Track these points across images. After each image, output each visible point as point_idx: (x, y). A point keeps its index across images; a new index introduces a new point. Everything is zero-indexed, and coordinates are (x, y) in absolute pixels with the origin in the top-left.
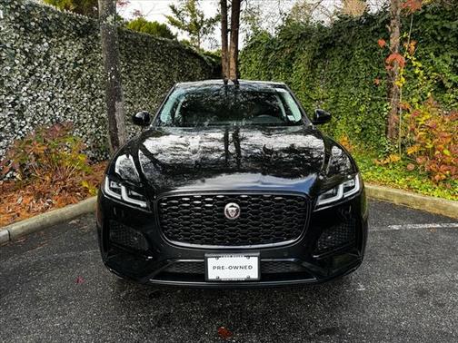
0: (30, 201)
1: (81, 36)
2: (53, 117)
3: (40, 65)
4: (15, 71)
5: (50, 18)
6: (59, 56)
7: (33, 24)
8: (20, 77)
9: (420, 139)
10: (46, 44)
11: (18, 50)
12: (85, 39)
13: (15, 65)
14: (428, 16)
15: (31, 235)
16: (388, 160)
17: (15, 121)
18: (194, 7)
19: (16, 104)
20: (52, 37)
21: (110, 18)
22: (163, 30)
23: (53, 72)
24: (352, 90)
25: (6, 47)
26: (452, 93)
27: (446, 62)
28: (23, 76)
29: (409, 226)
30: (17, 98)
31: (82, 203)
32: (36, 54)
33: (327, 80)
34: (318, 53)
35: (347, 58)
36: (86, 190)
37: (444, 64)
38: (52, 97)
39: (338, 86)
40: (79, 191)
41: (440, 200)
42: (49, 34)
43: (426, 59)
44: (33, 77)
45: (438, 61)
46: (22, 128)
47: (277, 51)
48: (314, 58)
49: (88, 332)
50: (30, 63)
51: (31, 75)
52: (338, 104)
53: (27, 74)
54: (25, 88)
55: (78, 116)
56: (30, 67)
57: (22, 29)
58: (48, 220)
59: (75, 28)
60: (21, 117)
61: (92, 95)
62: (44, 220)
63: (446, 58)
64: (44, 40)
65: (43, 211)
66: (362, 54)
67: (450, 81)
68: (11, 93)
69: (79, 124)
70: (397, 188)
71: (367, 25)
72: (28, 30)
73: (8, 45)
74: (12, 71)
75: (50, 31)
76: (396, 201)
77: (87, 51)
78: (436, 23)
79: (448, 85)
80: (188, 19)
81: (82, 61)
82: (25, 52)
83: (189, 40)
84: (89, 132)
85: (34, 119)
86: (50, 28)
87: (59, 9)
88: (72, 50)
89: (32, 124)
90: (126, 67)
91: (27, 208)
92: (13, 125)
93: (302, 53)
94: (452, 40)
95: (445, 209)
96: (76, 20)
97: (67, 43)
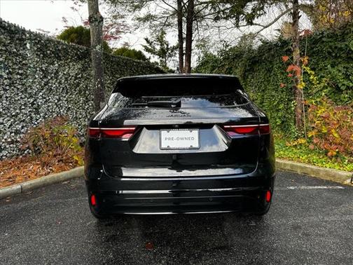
0: (38, 168)
1: (80, 59)
2: (58, 113)
3: (51, 78)
4: (35, 83)
5: (60, 48)
6: (65, 73)
7: (49, 52)
8: (38, 86)
9: (317, 126)
10: (57, 65)
11: (38, 69)
12: (83, 61)
13: (36, 78)
14: (324, 39)
15: (36, 190)
16: (296, 143)
17: (33, 115)
18: (162, 39)
19: (34, 104)
20: (61, 60)
21: (98, 47)
22: (139, 55)
23: (60, 83)
24: (273, 93)
25: (30, 67)
26: (347, 93)
27: (340, 71)
28: (41, 85)
29: (303, 187)
30: (35, 100)
31: (73, 170)
32: (50, 71)
33: (256, 87)
34: (248, 68)
35: (269, 71)
36: (77, 162)
37: (338, 72)
38: (59, 100)
39: (263, 91)
40: (72, 163)
41: (330, 170)
42: (59, 58)
43: (326, 69)
44: (47, 87)
45: (334, 71)
46: (37, 120)
47: (219, 67)
48: (246, 71)
49: (61, 243)
50: (45, 77)
51: (45, 85)
52: (264, 104)
53: (43, 84)
54: (41, 94)
55: (76, 113)
56: (45, 80)
57: (42, 55)
58: (48, 181)
59: (76, 54)
60: (37, 113)
61: (87, 98)
62: (46, 180)
63: (340, 69)
64: (56, 62)
65: (45, 175)
66: (280, 67)
67: (344, 85)
68: (31, 97)
69: (76, 118)
70: (300, 162)
71: (282, 47)
72: (45, 56)
73: (32, 66)
74: (33, 82)
75: (60, 57)
76: (299, 172)
77: (84, 69)
78: (330, 44)
79: (343, 88)
80: (158, 48)
81: (80, 76)
82: (43, 70)
83: (159, 61)
84: (83, 124)
85: (46, 114)
86: (60, 55)
87: (66, 43)
88: (74, 69)
89: (44, 118)
90: (111, 80)
91: (35, 172)
92: (32, 118)
93: (237, 68)
94: (343, 55)
95: (334, 176)
96: (78, 49)
97: (71, 64)
